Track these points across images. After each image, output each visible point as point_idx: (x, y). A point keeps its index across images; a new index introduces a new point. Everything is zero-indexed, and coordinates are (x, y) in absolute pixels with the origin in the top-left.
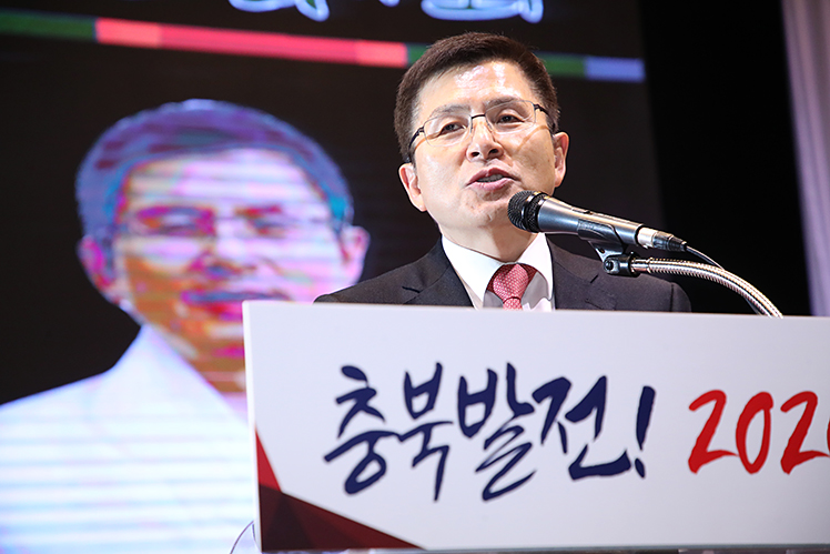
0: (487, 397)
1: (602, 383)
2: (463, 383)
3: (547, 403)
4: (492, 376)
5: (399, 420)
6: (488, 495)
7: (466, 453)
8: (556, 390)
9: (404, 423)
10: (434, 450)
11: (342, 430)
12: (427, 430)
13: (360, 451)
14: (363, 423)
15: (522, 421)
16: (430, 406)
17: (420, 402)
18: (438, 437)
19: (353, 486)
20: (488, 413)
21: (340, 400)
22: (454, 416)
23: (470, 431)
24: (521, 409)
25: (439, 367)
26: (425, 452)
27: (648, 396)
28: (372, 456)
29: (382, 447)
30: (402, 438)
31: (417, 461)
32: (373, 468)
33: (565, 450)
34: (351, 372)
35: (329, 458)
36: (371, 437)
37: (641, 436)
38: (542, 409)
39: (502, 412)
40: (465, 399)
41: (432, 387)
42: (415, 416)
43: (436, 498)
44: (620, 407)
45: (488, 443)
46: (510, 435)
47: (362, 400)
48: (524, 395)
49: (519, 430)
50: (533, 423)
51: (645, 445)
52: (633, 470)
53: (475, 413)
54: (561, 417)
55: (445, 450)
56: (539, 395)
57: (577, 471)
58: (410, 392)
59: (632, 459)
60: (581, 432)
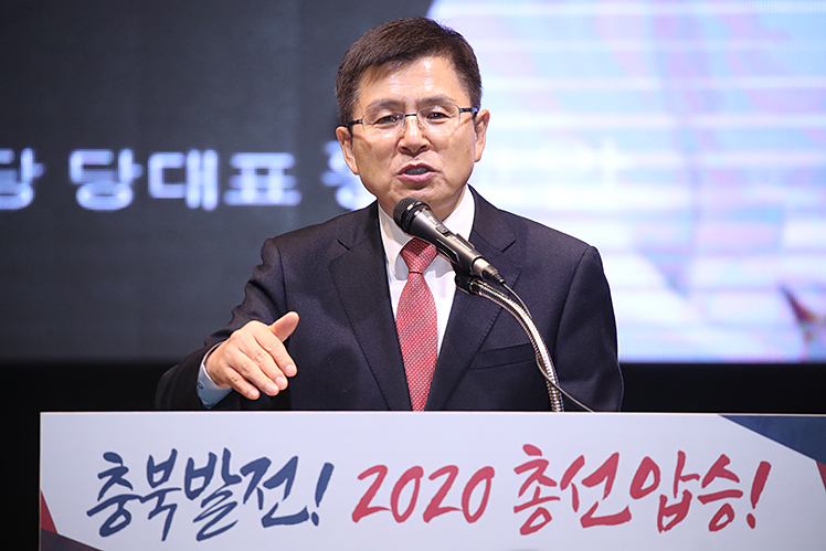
0: (207, 473)
1: (294, 461)
2: (191, 462)
3: (251, 475)
4: (212, 458)
5: (143, 488)
6: (201, 537)
7: (188, 509)
8: (259, 466)
9: (147, 488)
10: (166, 508)
11: (101, 495)
12: (161, 495)
13: (114, 508)
14: (117, 490)
15: (230, 488)
16: (165, 478)
17: (158, 477)
18: (169, 499)
19: (106, 530)
20: (207, 483)
21: (101, 476)
22: (182, 485)
23: (192, 495)
24: (230, 480)
25: (174, 452)
26: (159, 509)
27: (328, 470)
28: (121, 511)
29: (129, 506)
30: (143, 500)
31: (152, 515)
32: (122, 519)
33: (261, 508)
34: (111, 457)
35: (90, 513)
36: (122, 499)
37: (318, 498)
38: (247, 479)
39: (217, 482)
40: (191, 472)
41: (168, 467)
42: (153, 485)
43: (164, 539)
44: (306, 479)
45: (204, 503)
46: (222, 497)
47: (117, 475)
48: (234, 470)
49: (229, 494)
51: (321, 504)
52: (310, 520)
53: (197, 483)
54: (260, 485)
55: (173, 507)
56: (245, 471)
57: (268, 521)
58: (152, 468)
59: (310, 514)
60: (273, 496)
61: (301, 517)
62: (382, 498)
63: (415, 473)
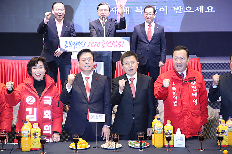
0: (75, 43)
4: (75, 41)
6: (74, 48)
7: (73, 46)
8: (79, 42)
9: (69, 44)
10: (71, 46)
14: (66, 44)
19: (66, 48)
27: (85, 42)
34: (66, 41)
35: (64, 46)
36: (67, 45)
37: (84, 45)
38: (78, 43)
39: (75, 44)
40: (73, 43)
41: (71, 42)
44: (83, 43)
47: (66, 43)
50: (77, 44)
53: (74, 44)
57: (80, 47)
58: (70, 42)
60: (80, 45)
61: (83, 47)
62: (90, 45)
63: (93, 43)
